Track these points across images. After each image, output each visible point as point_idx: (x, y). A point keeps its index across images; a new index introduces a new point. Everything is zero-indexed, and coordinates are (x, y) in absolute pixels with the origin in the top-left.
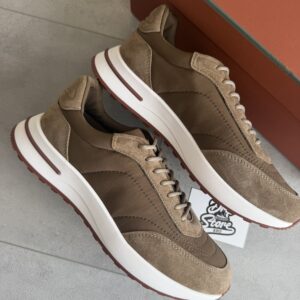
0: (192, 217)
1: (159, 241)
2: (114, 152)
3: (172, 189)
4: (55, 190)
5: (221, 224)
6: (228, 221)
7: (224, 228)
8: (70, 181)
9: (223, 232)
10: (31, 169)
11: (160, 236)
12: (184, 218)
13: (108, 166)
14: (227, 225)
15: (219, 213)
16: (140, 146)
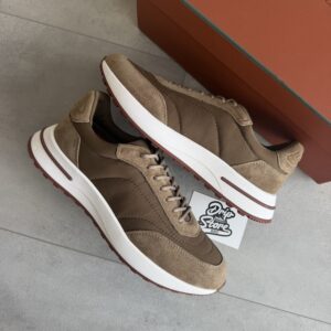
0: (190, 218)
1: (157, 240)
2: (119, 160)
3: (171, 194)
4: (67, 194)
5: (218, 226)
6: (225, 223)
7: (221, 229)
8: (80, 186)
9: (220, 233)
10: (46, 175)
11: (158, 235)
12: (182, 220)
13: (113, 174)
14: (224, 227)
15: (217, 215)
16: (142, 155)
